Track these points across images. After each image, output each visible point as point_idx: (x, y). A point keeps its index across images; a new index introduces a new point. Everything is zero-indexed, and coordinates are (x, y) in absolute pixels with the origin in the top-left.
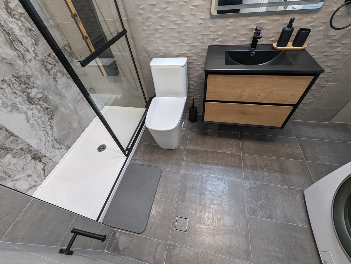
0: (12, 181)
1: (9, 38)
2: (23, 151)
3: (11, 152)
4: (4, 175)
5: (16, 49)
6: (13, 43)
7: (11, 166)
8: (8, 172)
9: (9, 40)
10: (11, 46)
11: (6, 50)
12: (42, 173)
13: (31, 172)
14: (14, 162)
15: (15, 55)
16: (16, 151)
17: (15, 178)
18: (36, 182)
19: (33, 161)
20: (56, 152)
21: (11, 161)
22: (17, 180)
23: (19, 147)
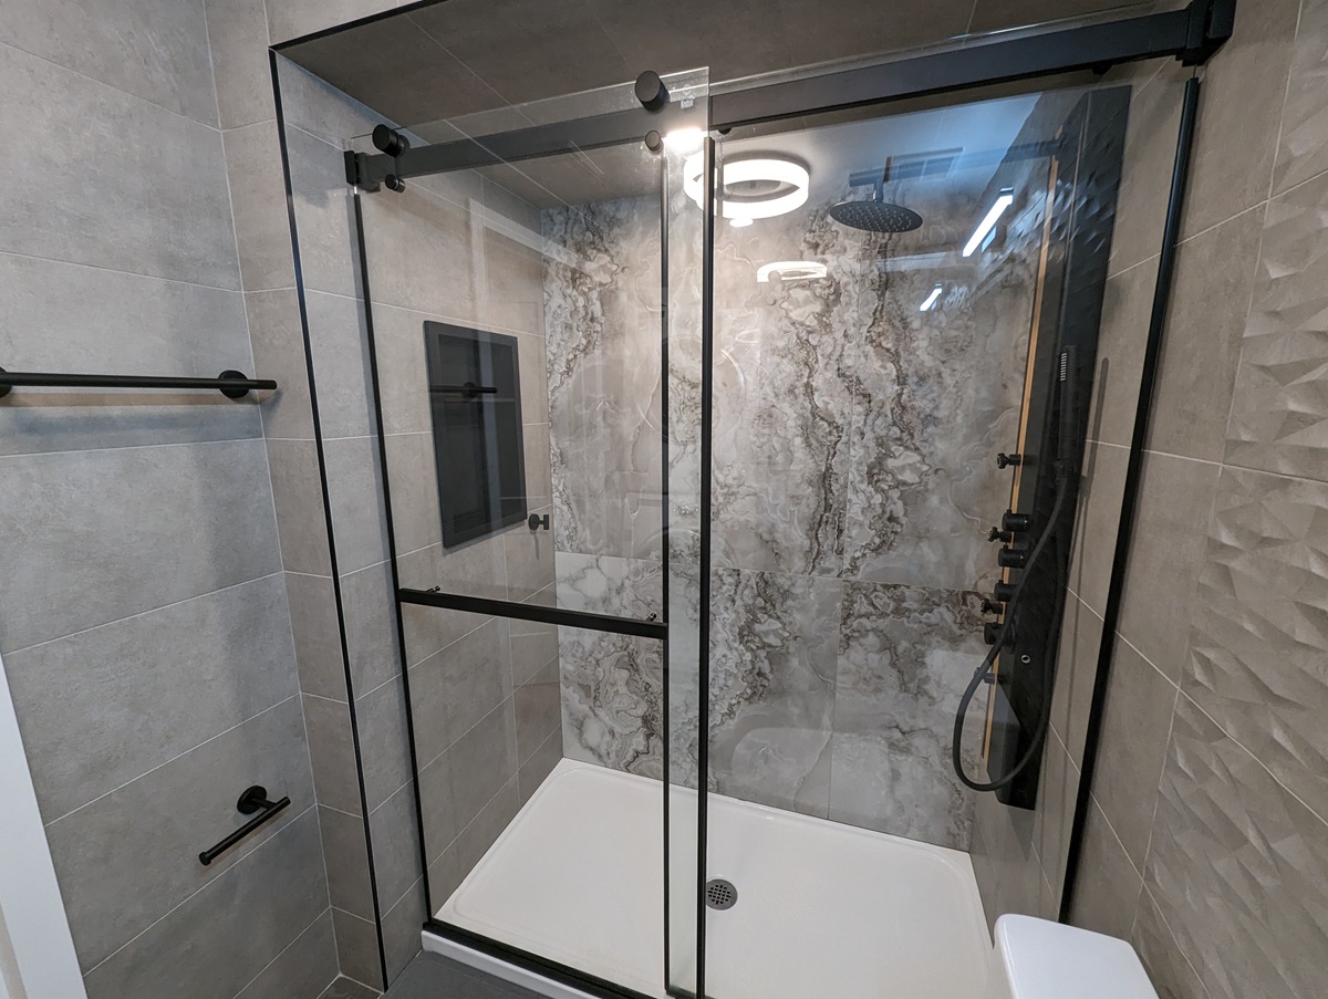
0: (590, 708)
1: (822, 516)
2: (647, 690)
3: (633, 672)
4: (593, 688)
5: (817, 538)
6: (820, 526)
7: (611, 691)
8: (601, 691)
9: (819, 517)
10: (811, 529)
11: (793, 530)
12: (629, 757)
13: (620, 731)
14: (619, 688)
15: (802, 547)
16: (639, 680)
17: (598, 711)
18: (608, 754)
19: (639, 722)
20: (685, 761)
21: (619, 683)
22: (595, 715)
23: (648, 680)
